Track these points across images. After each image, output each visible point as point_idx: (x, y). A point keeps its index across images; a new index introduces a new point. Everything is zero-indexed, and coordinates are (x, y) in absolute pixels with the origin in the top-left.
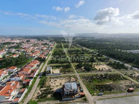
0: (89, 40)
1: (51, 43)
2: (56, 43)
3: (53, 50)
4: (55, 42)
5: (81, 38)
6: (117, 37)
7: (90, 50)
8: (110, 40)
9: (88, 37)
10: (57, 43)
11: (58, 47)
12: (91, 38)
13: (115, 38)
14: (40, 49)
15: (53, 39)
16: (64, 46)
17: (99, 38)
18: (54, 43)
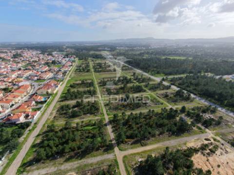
0: (143, 52)
1: (67, 59)
2: (77, 59)
3: (68, 78)
4: (77, 56)
5: (127, 48)
6: (189, 46)
7: (152, 77)
8: (180, 50)
9: (139, 46)
10: (80, 59)
11: (80, 71)
12: (144, 46)
13: (186, 47)
14: (36, 78)
15: (73, 51)
16: (94, 67)
17: (158, 47)
18: (72, 59)
